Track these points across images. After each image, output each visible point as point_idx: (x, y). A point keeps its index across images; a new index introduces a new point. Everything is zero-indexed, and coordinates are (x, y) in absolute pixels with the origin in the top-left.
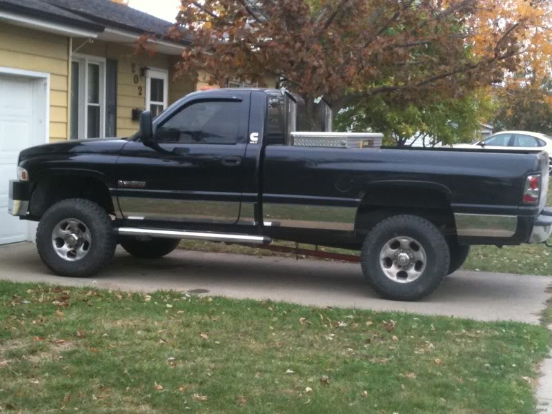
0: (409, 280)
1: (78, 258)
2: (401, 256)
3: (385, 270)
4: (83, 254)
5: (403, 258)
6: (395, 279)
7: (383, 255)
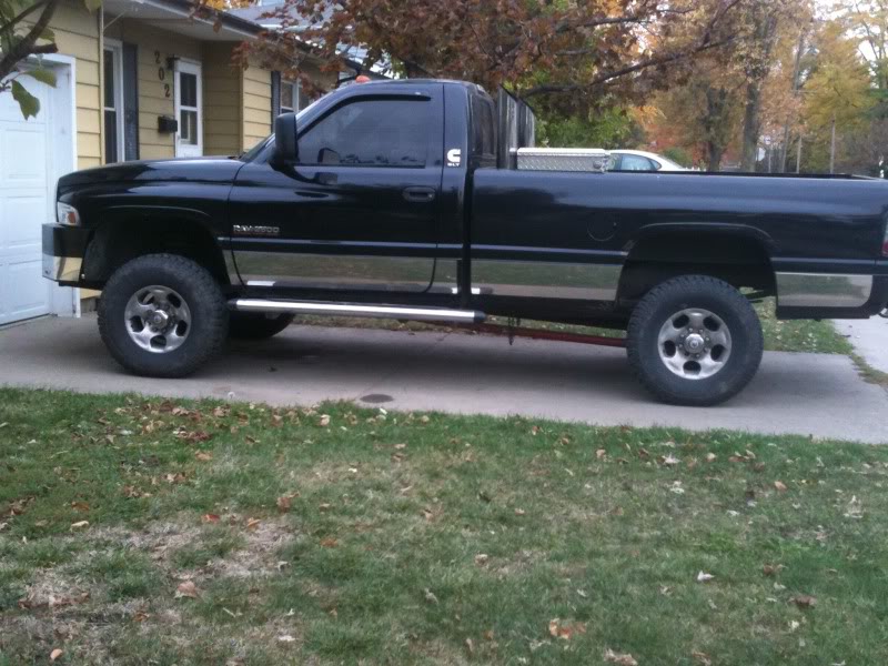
0: (703, 375)
1: (170, 348)
2: (692, 339)
3: (666, 360)
4: (178, 340)
5: (695, 342)
6: (681, 373)
7: (662, 338)
